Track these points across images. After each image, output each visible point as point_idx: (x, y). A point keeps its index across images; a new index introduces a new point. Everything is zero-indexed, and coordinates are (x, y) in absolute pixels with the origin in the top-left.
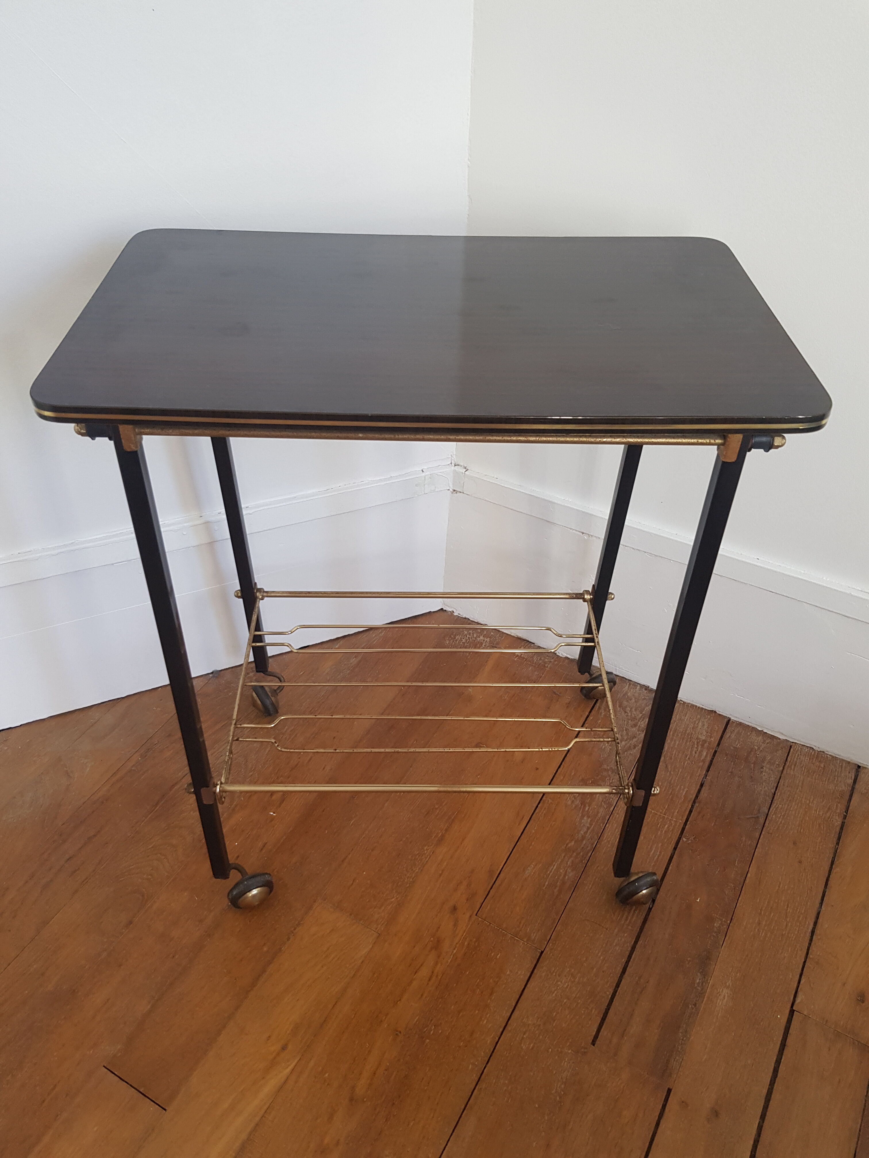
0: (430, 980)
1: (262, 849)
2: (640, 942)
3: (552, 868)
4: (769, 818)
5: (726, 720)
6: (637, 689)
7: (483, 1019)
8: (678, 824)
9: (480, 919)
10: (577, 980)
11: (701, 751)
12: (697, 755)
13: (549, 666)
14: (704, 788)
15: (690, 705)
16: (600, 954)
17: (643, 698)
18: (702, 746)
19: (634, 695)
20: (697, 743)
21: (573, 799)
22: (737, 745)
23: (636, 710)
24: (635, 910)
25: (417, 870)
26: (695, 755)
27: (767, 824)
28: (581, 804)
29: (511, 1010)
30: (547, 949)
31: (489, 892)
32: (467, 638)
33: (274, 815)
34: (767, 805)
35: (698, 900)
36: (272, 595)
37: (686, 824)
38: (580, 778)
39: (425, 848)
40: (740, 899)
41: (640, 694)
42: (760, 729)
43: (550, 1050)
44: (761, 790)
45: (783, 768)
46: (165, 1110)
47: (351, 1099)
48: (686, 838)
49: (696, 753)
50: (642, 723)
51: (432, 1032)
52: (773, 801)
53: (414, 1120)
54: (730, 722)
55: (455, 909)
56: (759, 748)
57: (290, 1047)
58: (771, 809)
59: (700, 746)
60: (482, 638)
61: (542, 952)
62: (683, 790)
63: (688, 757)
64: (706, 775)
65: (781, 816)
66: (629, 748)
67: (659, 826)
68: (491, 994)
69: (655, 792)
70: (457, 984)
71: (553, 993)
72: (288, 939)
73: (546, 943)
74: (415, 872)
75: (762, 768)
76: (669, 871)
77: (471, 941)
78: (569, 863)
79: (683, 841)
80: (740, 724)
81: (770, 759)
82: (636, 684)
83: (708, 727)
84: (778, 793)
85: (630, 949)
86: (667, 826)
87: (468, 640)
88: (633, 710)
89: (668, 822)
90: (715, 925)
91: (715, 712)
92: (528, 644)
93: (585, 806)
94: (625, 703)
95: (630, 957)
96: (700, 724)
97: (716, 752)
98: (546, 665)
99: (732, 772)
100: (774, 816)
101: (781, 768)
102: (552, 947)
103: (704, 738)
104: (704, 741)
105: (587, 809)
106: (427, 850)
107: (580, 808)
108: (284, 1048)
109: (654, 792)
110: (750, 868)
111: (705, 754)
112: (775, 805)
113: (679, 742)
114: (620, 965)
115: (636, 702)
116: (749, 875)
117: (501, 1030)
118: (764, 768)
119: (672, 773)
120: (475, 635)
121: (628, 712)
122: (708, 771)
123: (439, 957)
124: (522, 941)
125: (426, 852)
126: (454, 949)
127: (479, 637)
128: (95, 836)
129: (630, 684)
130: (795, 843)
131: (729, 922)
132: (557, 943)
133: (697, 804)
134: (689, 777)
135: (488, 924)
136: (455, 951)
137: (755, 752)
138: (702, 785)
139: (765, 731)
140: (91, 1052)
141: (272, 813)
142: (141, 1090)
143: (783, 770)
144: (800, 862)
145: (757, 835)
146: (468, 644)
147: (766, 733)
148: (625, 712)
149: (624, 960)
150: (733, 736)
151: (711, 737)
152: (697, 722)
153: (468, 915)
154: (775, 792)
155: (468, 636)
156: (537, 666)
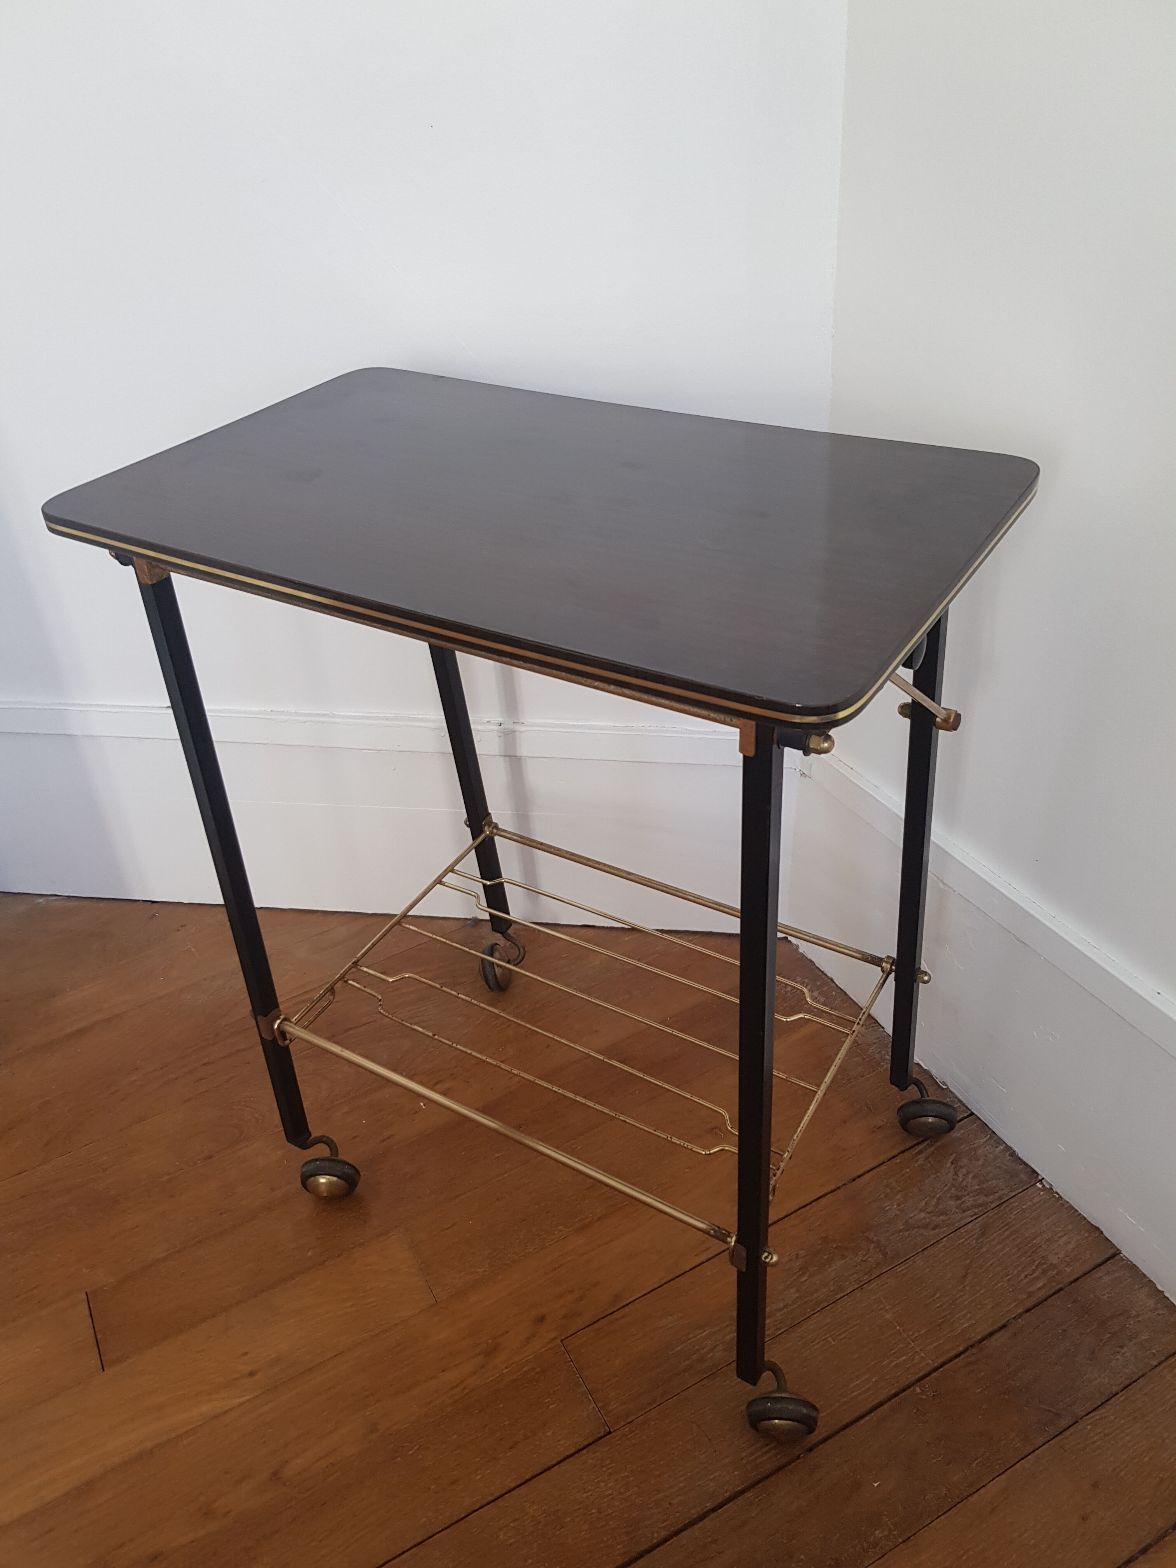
0: (452, 1388)
1: (384, 1140)
2: (749, 1495)
3: (700, 1334)
4: (1079, 1426)
5: (1112, 1251)
6: (998, 1149)
7: (479, 1472)
8: (923, 1364)
9: (563, 1348)
10: (628, 1493)
11: (1037, 1278)
12: (1025, 1281)
13: (885, 1066)
14: (1002, 1332)
15: (1067, 1205)
16: (682, 1479)
17: (998, 1165)
18: (1044, 1272)
19: (986, 1156)
20: (1039, 1264)
21: (794, 1257)
22: (1105, 1295)
23: (974, 1177)
24: (771, 1449)
25: (531, 1250)
26: (1022, 1280)
27: (1068, 1433)
28: (800, 1269)
29: (519, 1482)
30: (618, 1432)
31: (598, 1320)
34: (1089, 1406)
35: (876, 1485)
37: (936, 1369)
38: (824, 1235)
39: (559, 1228)
40: (942, 1517)
41: (996, 1158)
42: (1160, 1288)
43: (530, 1561)
44: (1096, 1379)
45: (1160, 1364)
46: (104, 1370)
47: (275, 1474)
48: (921, 1389)
49: (1026, 1276)
50: (971, 1199)
51: (411, 1452)
52: (1104, 1405)
53: (321, 1541)
54: (1117, 1257)
55: (542, 1319)
56: (1138, 1316)
57: (257, 1377)
58: (1091, 1415)
59: (1040, 1270)
61: (610, 1433)
62: (969, 1319)
63: (1008, 1278)
64: (1020, 1315)
65: (1101, 1432)
66: (926, 1227)
67: (892, 1352)
68: (511, 1448)
69: (767, 1260)
70: (480, 1412)
71: (585, 1493)
72: (340, 1255)
73: (623, 1423)
74: (527, 1251)
75: (1122, 1347)
76: (862, 1422)
77: (534, 1369)
78: (727, 1338)
79: (914, 1390)
80: (1132, 1267)
81: (1146, 1340)
82: (1000, 1141)
83: (1073, 1249)
84: (1121, 1398)
85: (727, 1495)
86: (904, 1358)
88: (970, 1176)
89: (910, 1354)
90: (877, 1532)
91: (1102, 1233)
92: (876, 1026)
93: (803, 1274)
94: (965, 1161)
95: (720, 1506)
96: (1064, 1239)
97: (1061, 1290)
98: (882, 1064)
99: (1064, 1331)
100: (1089, 1427)
101: (1155, 1363)
102: (626, 1433)
103: (1055, 1261)
104: (1053, 1267)
105: (804, 1279)
106: (560, 1231)
107: (795, 1274)
108: (252, 1374)
109: (766, 1258)
110: (992, 1482)
111: (1041, 1284)
112: (1103, 1411)
113: (1011, 1250)
114: (699, 1509)
115: (983, 1165)
116: (982, 1491)
117: (491, 1498)
118: (1125, 1349)
119: (968, 1288)
121: (961, 1175)
122: (1027, 1311)
123: (483, 1367)
124: (594, 1405)
125: (556, 1232)
126: (507, 1368)
129: (990, 1138)
130: (1095, 1485)
131: (901, 1540)
132: (637, 1432)
133: (974, 1351)
134: (989, 1307)
135: (569, 1359)
136: (506, 1371)
137: (1128, 1318)
138: (1004, 1326)
139: (1167, 1294)
140: (87, 1271)
142: (99, 1337)
143: (1156, 1366)
144: (1084, 1519)
145: (1041, 1440)
147: (1168, 1298)
148: (956, 1173)
149: (709, 1506)
150: (1107, 1279)
151: (1068, 1265)
152: (1060, 1235)
153: (553, 1335)
154: (1117, 1394)
156: (867, 1060)
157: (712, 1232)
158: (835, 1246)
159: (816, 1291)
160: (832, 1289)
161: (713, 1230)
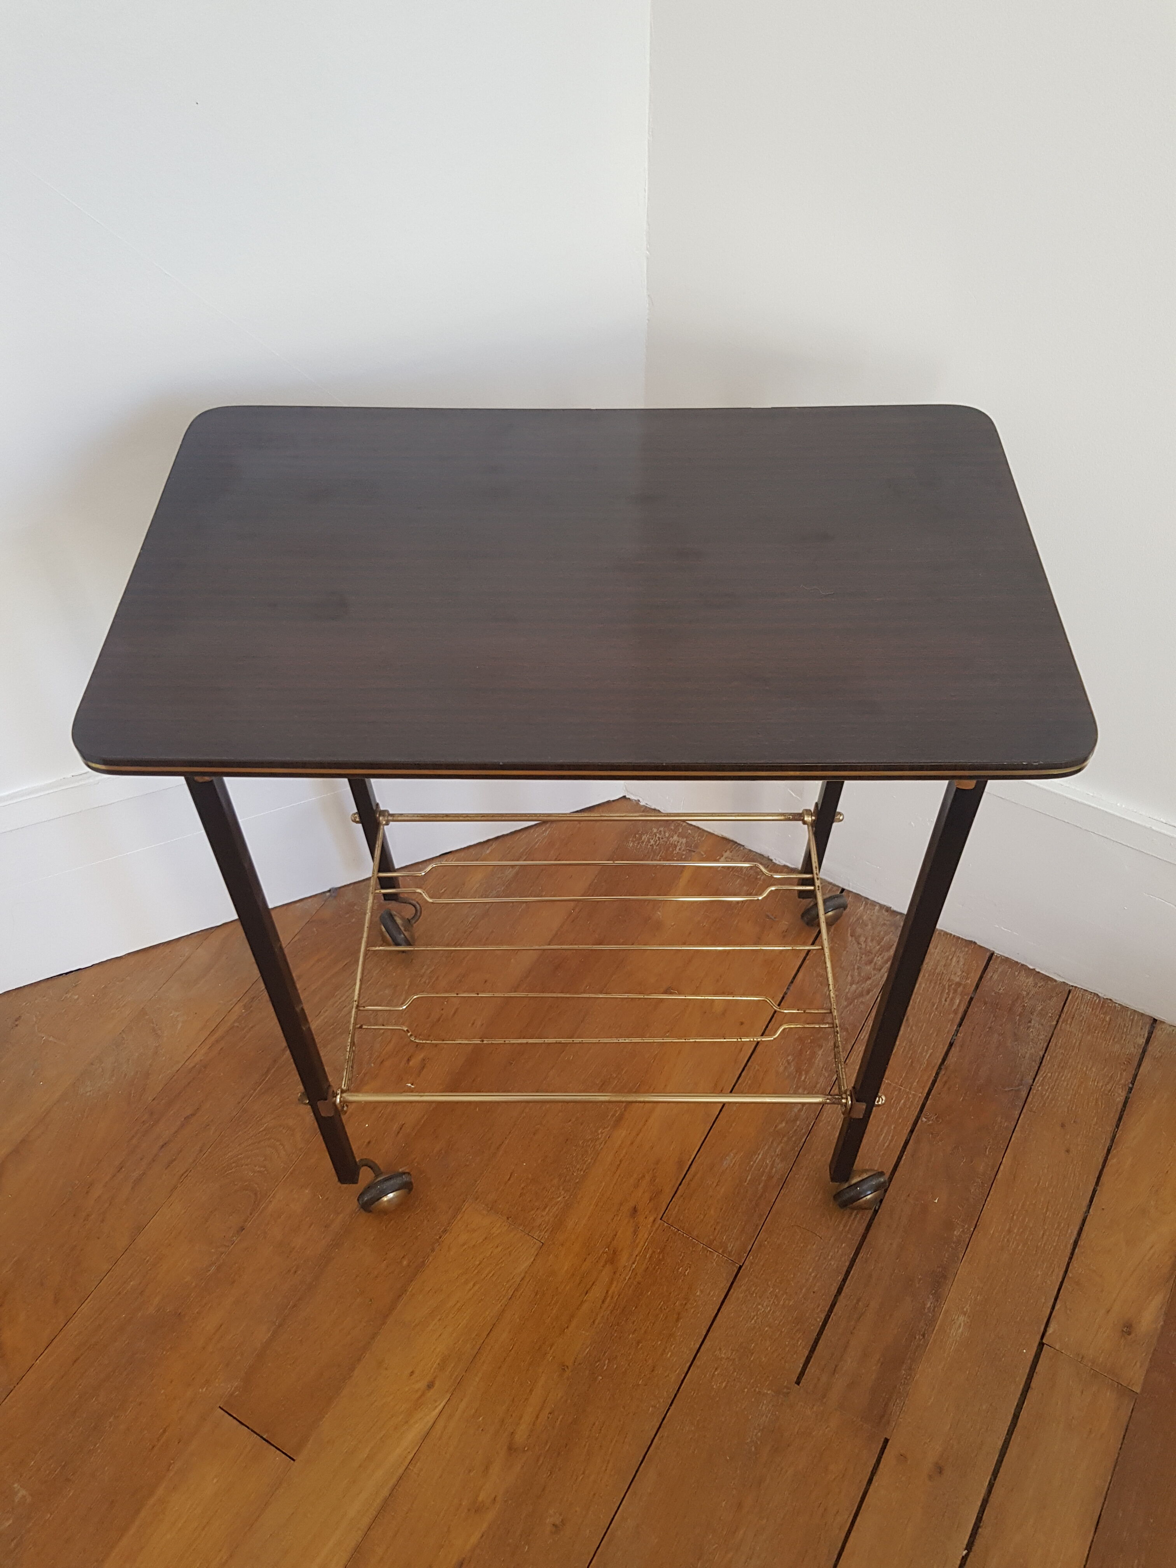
0: (603, 1302)
1: (399, 1132)
2: (860, 1256)
3: (757, 1158)
4: (1033, 1091)
5: (988, 954)
6: (875, 910)
7: (667, 1351)
8: (917, 1099)
9: (666, 1224)
10: (781, 1303)
11: (953, 999)
12: (947, 1003)
13: (762, 878)
14: (953, 1049)
15: (942, 933)
16: (810, 1270)
17: (882, 923)
18: (955, 991)
19: (870, 919)
20: (950, 986)
21: (786, 1064)
22: (1000, 989)
23: (872, 940)
24: (856, 1215)
25: (589, 1161)
26: (944, 1004)
27: (1029, 1099)
28: (797, 1071)
29: (701, 1340)
30: (747, 1263)
31: (678, 1188)
32: (657, 839)
33: (413, 1086)
34: (1033, 1074)
35: (936, 1201)
36: (400, 818)
37: (927, 1098)
38: (797, 1036)
39: (600, 1131)
40: (988, 1199)
41: (878, 917)
42: (1031, 967)
43: (746, 1390)
44: (1026, 1052)
45: (1058, 1022)
46: (294, 1460)
47: (510, 1448)
48: (926, 1118)
49: (946, 1000)
50: (879, 958)
51: (605, 1368)
52: (1041, 1067)
53: (584, 1473)
54: (994, 957)
55: (635, 1210)
56: (1028, 994)
57: (437, 1384)
58: (1037, 1079)
59: (952, 991)
60: (675, 837)
61: (741, 1267)
62: (927, 1051)
63: (935, 1006)
64: (957, 1031)
65: (1048, 1088)
66: (861, 995)
67: (892, 1101)
68: (678, 1320)
69: (880, 1103)
70: (636, 1308)
71: (752, 1319)
72: (433, 1250)
73: (745, 1255)
74: (587, 1163)
75: (1030, 1022)
76: (902, 1162)
77: (654, 1252)
78: (777, 1150)
79: (922, 1121)
80: (1007, 960)
81: (1042, 1009)
82: (874, 903)
83: (964, 964)
84: (1047, 1057)
85: (847, 1264)
86: (903, 1101)
87: (658, 842)
88: (869, 940)
89: (905, 1096)
90: (955, 1233)
91: (975, 943)
92: (737, 846)
93: (800, 1075)
94: (859, 931)
95: (848, 1273)
96: (955, 959)
97: (971, 999)
98: (759, 877)
99: (990, 1028)
100: (1040, 1088)
101: (1055, 1023)
102: (753, 1261)
103: (958, 979)
104: (959, 984)
105: (803, 1078)
106: (602, 1133)
107: (795, 1077)
108: (430, 1386)
109: (878, 1102)
110: (1004, 1159)
111: (958, 1001)
112: (1042, 1073)
113: (926, 985)
114: (835, 1284)
115: (873, 928)
116: (1002, 1167)
117: (688, 1365)
118: (1033, 1022)
119: (914, 1028)
120: (667, 835)
121: (862, 943)
122: (960, 1025)
123: (615, 1273)
124: (717, 1253)
125: (600, 1136)
126: (634, 1263)
127: (672, 837)
128: (193, 1115)
129: (866, 904)
130: (1063, 1126)
131: (972, 1229)
132: (759, 1256)
133: (943, 1072)
134: (935, 1035)
135: (676, 1230)
136: (634, 1266)
137: (1023, 999)
138: (951, 1045)
139: (1037, 970)
140: (204, 1390)
141: (409, 1085)
142: (264, 1437)
143: (1057, 1024)
144: (1068, 1151)
145: (1017, 1113)
146: (657, 848)
147: (1039, 972)
148: (859, 943)
149: (840, 1278)
150: (995, 977)
151: (967, 979)
152: (950, 957)
153: (652, 1219)
154: (1044, 1056)
155: (658, 835)
156: (746, 878)
157: (828, 1101)
158: (809, 1041)
159: (817, 1083)
160: (826, 1075)
161: (828, 1099)
